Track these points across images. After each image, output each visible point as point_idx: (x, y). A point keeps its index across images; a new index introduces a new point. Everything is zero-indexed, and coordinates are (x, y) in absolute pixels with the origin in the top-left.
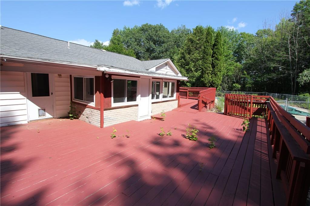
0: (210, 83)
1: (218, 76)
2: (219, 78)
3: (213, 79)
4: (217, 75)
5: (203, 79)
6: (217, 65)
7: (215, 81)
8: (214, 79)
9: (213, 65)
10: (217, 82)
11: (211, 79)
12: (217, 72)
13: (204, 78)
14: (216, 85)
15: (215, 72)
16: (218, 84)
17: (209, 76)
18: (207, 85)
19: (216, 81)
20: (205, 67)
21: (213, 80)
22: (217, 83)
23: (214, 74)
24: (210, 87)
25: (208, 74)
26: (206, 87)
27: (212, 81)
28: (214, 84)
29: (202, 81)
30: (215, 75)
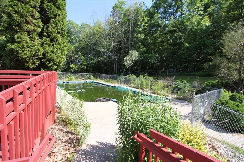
0: (37, 59)
1: (59, 44)
2: (60, 49)
3: (47, 50)
4: (57, 41)
5: (13, 47)
6: (55, 18)
7: (53, 55)
8: (49, 49)
9: (45, 16)
10: (57, 57)
11: (40, 48)
12: (55, 34)
13: (19, 43)
14: (55, 64)
15: (51, 32)
16: (60, 63)
17: (32, 39)
18: (30, 63)
19: (55, 56)
20: (17, 12)
21: (48, 53)
22: (58, 60)
23: (48, 36)
24: (37, 68)
25: (29, 33)
26: (28, 68)
27: (44, 55)
28: (50, 61)
29: (12, 51)
30: (52, 40)
